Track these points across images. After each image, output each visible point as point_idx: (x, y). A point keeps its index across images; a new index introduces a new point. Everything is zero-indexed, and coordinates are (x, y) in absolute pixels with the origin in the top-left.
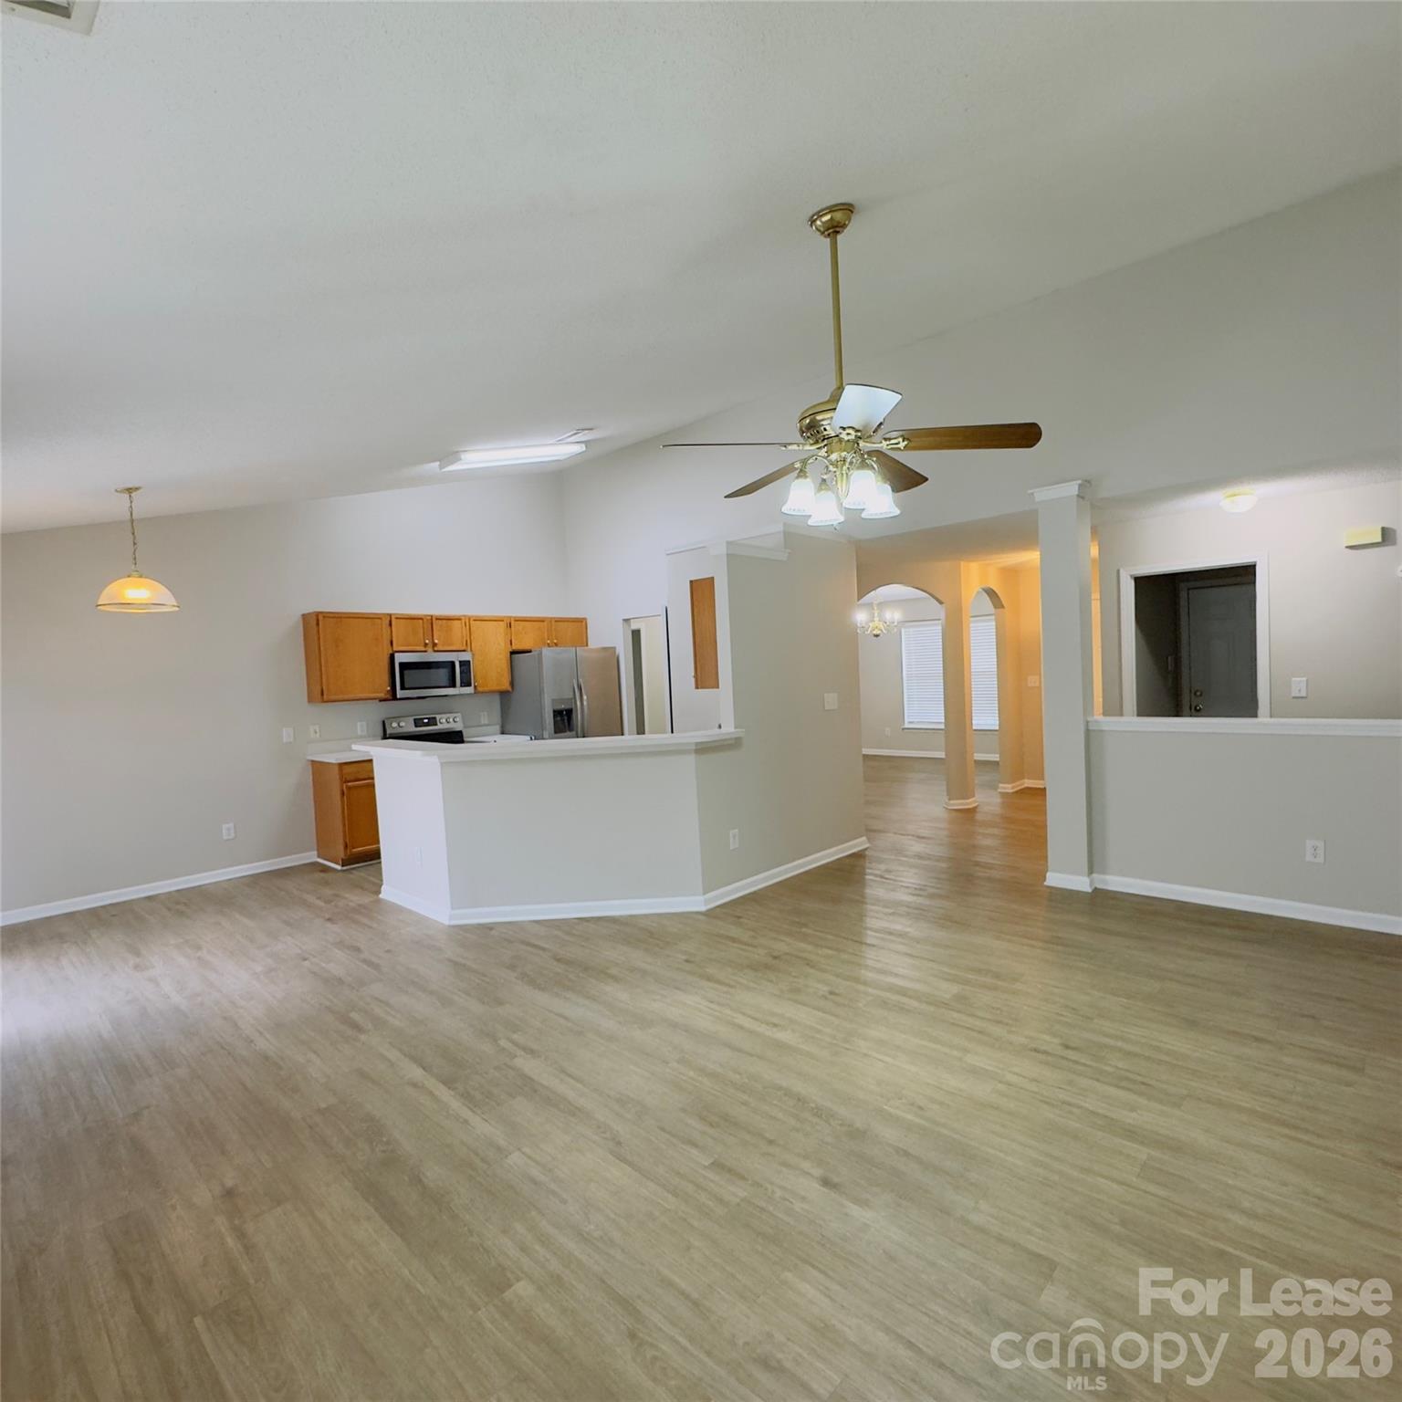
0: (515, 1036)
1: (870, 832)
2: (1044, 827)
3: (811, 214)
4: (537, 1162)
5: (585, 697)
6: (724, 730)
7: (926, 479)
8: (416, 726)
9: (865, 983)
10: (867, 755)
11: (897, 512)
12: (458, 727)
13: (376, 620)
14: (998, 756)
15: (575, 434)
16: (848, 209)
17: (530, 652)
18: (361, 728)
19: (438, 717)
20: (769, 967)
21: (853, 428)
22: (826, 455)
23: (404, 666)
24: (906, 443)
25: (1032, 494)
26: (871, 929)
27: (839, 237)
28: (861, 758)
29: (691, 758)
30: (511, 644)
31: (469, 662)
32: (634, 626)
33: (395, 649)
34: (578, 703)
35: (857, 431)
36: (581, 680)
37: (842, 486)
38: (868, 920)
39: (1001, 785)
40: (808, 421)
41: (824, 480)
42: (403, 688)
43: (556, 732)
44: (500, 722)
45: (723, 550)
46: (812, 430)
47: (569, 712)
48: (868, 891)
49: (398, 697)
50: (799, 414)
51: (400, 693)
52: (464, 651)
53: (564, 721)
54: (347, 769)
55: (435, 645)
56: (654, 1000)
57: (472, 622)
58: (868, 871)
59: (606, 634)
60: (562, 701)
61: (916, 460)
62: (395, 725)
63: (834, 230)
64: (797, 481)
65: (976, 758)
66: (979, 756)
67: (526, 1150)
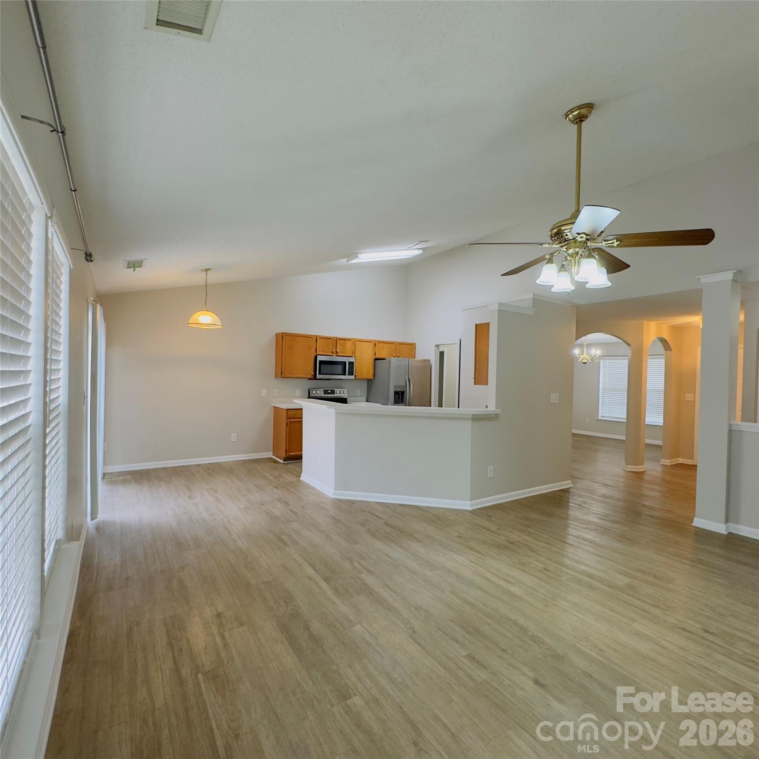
0: (362, 562)
1: (573, 478)
2: (694, 489)
3: (566, 112)
4: (369, 633)
5: (411, 386)
6: (489, 409)
7: (629, 266)
8: (324, 394)
9: (567, 567)
10: (576, 434)
11: (610, 284)
12: (345, 396)
13: (310, 338)
15: (417, 244)
16: (590, 106)
17: (385, 359)
18: (298, 392)
19: (336, 390)
20: (507, 547)
21: (585, 233)
22: (566, 250)
23: (321, 362)
24: (618, 242)
25: (699, 279)
26: (571, 535)
27: (583, 124)
28: (571, 435)
29: (470, 422)
30: (375, 355)
31: (353, 362)
32: (441, 350)
33: (318, 354)
34: (408, 389)
35: (588, 235)
36: (410, 376)
37: (574, 269)
38: (570, 530)
39: (662, 460)
40: (556, 231)
41: (563, 265)
42: (320, 374)
43: (395, 403)
44: (366, 396)
45: (496, 307)
46: (558, 236)
47: (403, 393)
48: (570, 512)
49: (317, 378)
50: (551, 227)
51: (318, 376)
52: (351, 357)
53: (400, 397)
54: (290, 413)
55: (337, 352)
56: (439, 555)
57: (356, 343)
58: (571, 501)
59: (426, 352)
60: (399, 386)
61: (623, 254)
62: (314, 392)
63: (580, 120)
64: (546, 265)
65: (646, 442)
66: (647, 441)
67: (364, 624)
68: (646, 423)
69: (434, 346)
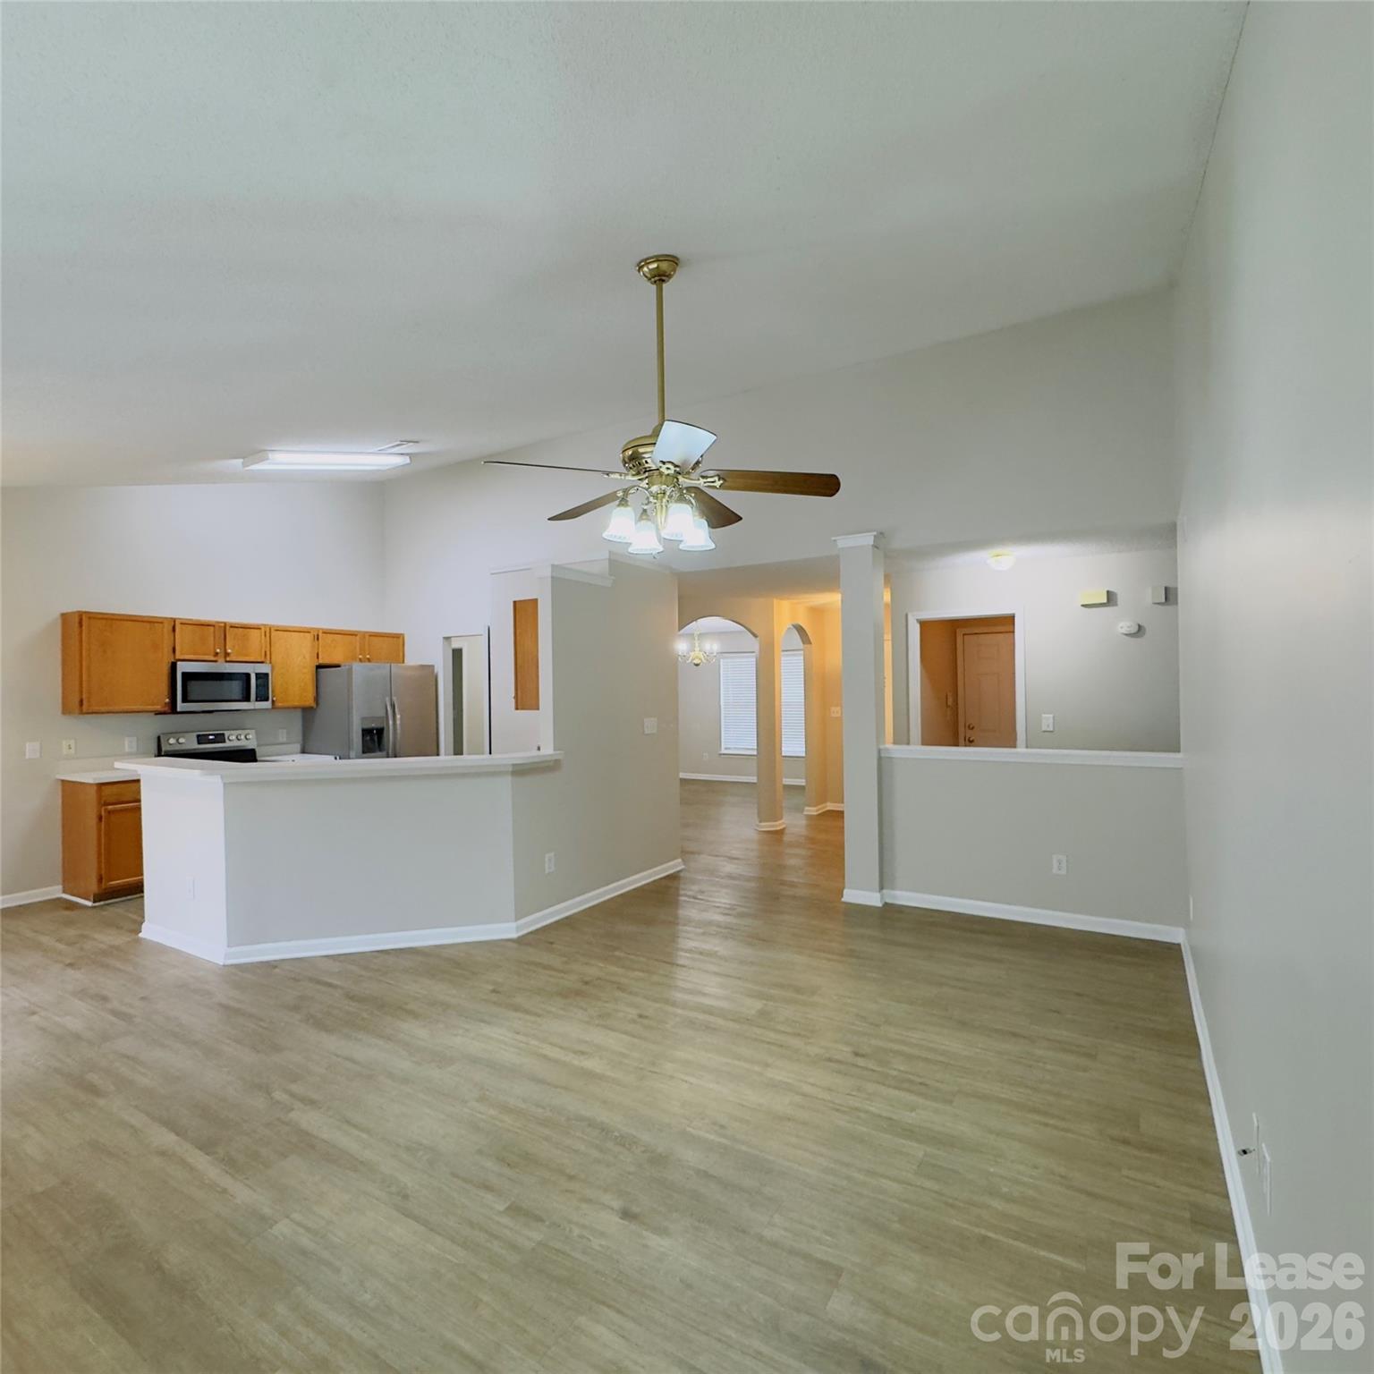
0: (294, 1088)
1: (685, 854)
2: (842, 847)
3: (638, 261)
4: (308, 1229)
5: (398, 716)
6: (543, 752)
7: (741, 519)
8: (199, 743)
9: (674, 1004)
10: (685, 780)
11: (713, 546)
12: (250, 745)
13: (156, 625)
14: (804, 780)
15: (398, 445)
16: (674, 260)
17: (338, 666)
19: (227, 733)
20: (579, 993)
21: (672, 463)
22: (647, 486)
23: (187, 677)
24: (721, 482)
25: (835, 540)
26: (682, 950)
27: (664, 285)
28: (678, 782)
29: (509, 778)
30: (318, 658)
31: (267, 675)
32: (455, 645)
33: (177, 657)
34: (391, 722)
35: (676, 466)
36: (394, 698)
37: (660, 518)
38: (680, 940)
39: (807, 808)
40: (630, 453)
41: (645, 511)
42: (185, 700)
43: (364, 752)
44: (300, 738)
45: (548, 573)
46: (634, 461)
47: (380, 731)
48: (681, 912)
49: (179, 710)
50: (622, 446)
51: (180, 706)
52: (262, 662)
53: (374, 740)
54: (107, 791)
55: (227, 654)
56: (456, 1035)
57: (273, 633)
58: (682, 892)
59: (424, 651)
60: (373, 719)
61: (731, 499)
62: (172, 741)
63: (660, 278)
64: (618, 509)
65: (784, 783)
66: (787, 781)
67: (296, 1216)
68: (783, 754)
69: (442, 639)
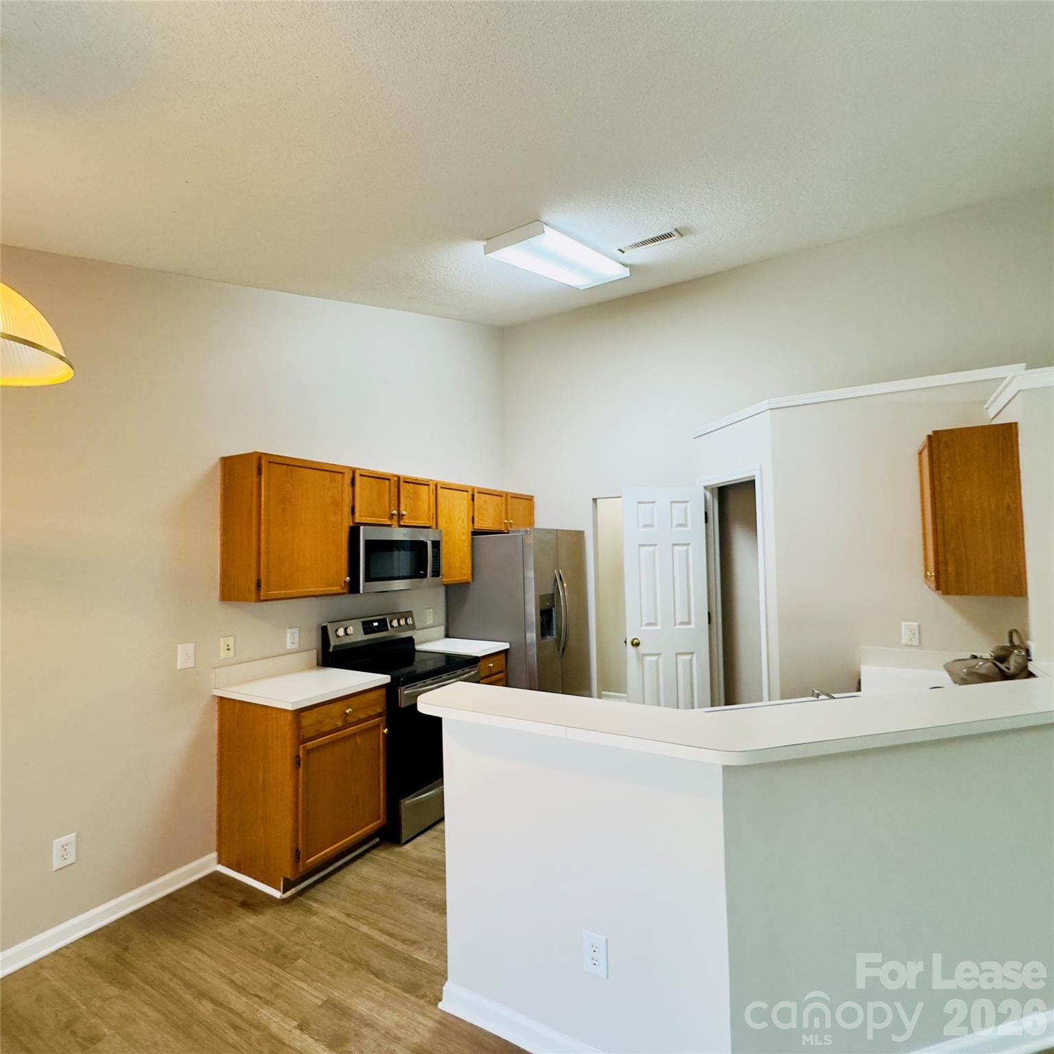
8: (366, 633)
12: (409, 631)
13: (336, 474)
18: (291, 639)
19: (388, 618)
30: (473, 522)
31: (439, 542)
33: (358, 521)
34: (561, 601)
42: (368, 579)
44: (444, 622)
47: (550, 612)
49: (360, 590)
51: (363, 586)
52: (431, 527)
55: (400, 516)
57: (440, 491)
60: (546, 597)
62: (341, 632)
69: (591, 500)
